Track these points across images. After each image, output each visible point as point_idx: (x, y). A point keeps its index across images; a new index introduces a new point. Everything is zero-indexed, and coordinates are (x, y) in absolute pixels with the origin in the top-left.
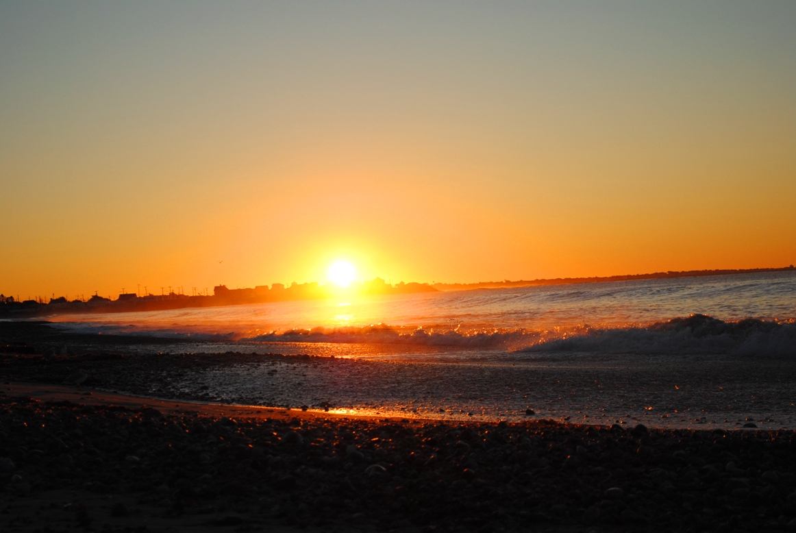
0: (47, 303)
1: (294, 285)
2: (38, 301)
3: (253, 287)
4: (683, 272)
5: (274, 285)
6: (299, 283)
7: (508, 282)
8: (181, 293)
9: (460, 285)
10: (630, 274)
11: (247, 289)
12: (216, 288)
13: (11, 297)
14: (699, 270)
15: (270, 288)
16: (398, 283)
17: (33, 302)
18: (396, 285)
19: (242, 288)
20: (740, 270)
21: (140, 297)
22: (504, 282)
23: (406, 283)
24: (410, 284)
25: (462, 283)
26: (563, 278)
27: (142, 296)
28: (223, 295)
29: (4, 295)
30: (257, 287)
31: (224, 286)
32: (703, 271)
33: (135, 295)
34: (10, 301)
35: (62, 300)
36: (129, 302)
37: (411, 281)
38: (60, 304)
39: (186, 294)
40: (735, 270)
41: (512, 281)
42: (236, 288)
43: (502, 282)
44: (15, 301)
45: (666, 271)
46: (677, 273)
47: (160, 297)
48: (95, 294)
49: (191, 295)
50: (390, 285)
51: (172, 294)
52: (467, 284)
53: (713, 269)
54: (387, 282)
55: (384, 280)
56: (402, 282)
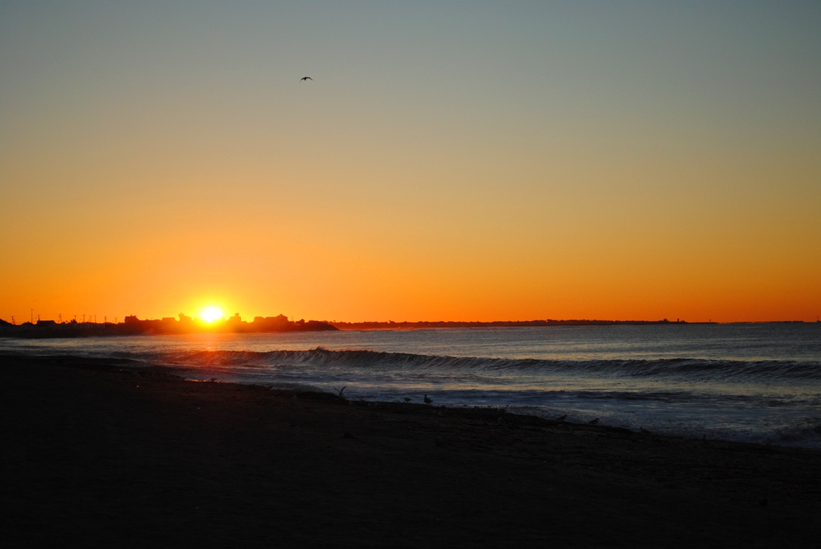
3: (161, 319)
4: (562, 321)
12: (127, 318)
15: (178, 319)
16: (299, 320)
18: (297, 322)
19: (151, 319)
20: (617, 321)
23: (306, 321)
24: (310, 322)
26: (446, 321)
28: (133, 327)
30: (164, 319)
31: (135, 317)
32: (581, 321)
33: (52, 322)
36: (46, 329)
39: (97, 323)
40: (612, 321)
42: (144, 319)
43: (386, 323)
45: (545, 319)
46: (556, 321)
49: (102, 322)
50: (293, 322)
53: (591, 319)
54: (289, 320)
55: (287, 318)
56: (303, 321)
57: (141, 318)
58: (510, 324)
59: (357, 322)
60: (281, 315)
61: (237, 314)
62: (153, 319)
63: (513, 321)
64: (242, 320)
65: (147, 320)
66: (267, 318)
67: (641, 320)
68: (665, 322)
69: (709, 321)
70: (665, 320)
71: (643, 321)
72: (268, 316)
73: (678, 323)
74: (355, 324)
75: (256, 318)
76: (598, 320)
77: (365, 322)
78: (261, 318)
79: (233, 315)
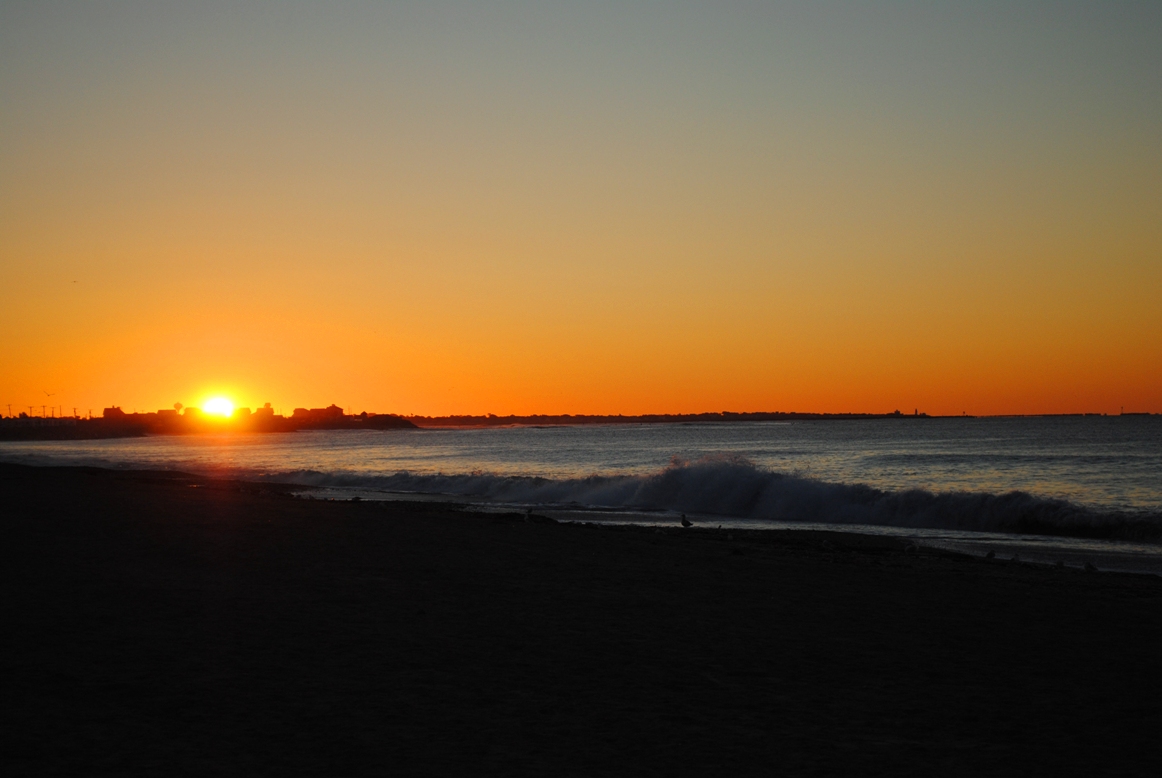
3: (156, 412)
4: (744, 413)
10: (668, 413)
11: (148, 414)
12: (107, 411)
14: (768, 412)
16: (359, 413)
18: (357, 416)
19: (140, 412)
28: (117, 425)
30: (160, 411)
31: (118, 408)
39: (68, 415)
40: (818, 415)
42: (131, 412)
43: (484, 417)
45: (720, 411)
46: (736, 414)
50: (349, 416)
52: (433, 416)
54: (346, 413)
55: (342, 410)
56: (364, 414)
57: (128, 410)
58: (667, 419)
59: (441, 416)
60: (334, 406)
61: (268, 405)
62: (146, 412)
63: (672, 414)
64: (276, 413)
65: (136, 414)
66: (312, 410)
67: (861, 413)
68: (897, 415)
69: (961, 414)
70: (897, 412)
71: (864, 414)
72: (314, 407)
73: (915, 416)
74: (438, 418)
75: (296, 411)
76: (797, 412)
77: (452, 416)
78: (304, 410)
79: (262, 406)
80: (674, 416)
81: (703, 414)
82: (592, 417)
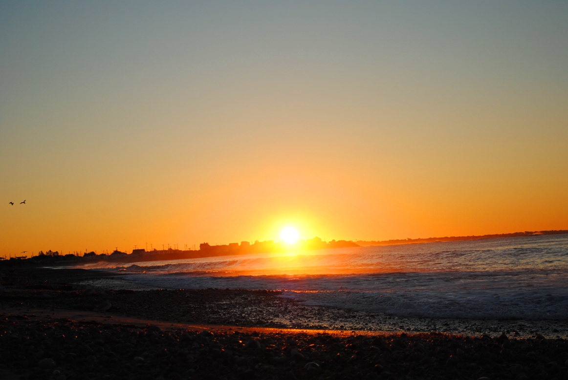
0: (82, 256)
1: (257, 242)
2: (76, 255)
5: (242, 243)
6: (260, 241)
7: (410, 240)
8: (177, 249)
9: (375, 242)
11: (223, 245)
12: (201, 245)
13: (57, 252)
14: (547, 230)
15: (240, 244)
16: (331, 240)
17: (72, 255)
18: (330, 242)
19: (219, 245)
21: (148, 252)
22: (407, 240)
23: (336, 241)
24: (339, 241)
25: (377, 241)
26: (449, 237)
27: (149, 251)
28: (206, 250)
29: (52, 251)
30: (230, 244)
31: (207, 244)
33: (144, 250)
34: (56, 254)
35: (93, 253)
36: (139, 254)
37: (340, 240)
38: (91, 257)
39: (180, 250)
41: (412, 239)
43: (405, 240)
44: (59, 254)
45: (523, 231)
46: (531, 233)
47: (162, 251)
48: (116, 250)
49: (183, 250)
50: (325, 242)
51: (170, 249)
52: (380, 241)
53: (558, 229)
54: (323, 240)
55: (320, 239)
56: (334, 241)
57: (211, 244)
59: (384, 240)
60: (317, 238)
63: (499, 234)
65: (217, 246)
66: (306, 240)
75: (298, 241)
78: (302, 240)
80: (500, 235)
81: (515, 233)
82: (459, 237)
